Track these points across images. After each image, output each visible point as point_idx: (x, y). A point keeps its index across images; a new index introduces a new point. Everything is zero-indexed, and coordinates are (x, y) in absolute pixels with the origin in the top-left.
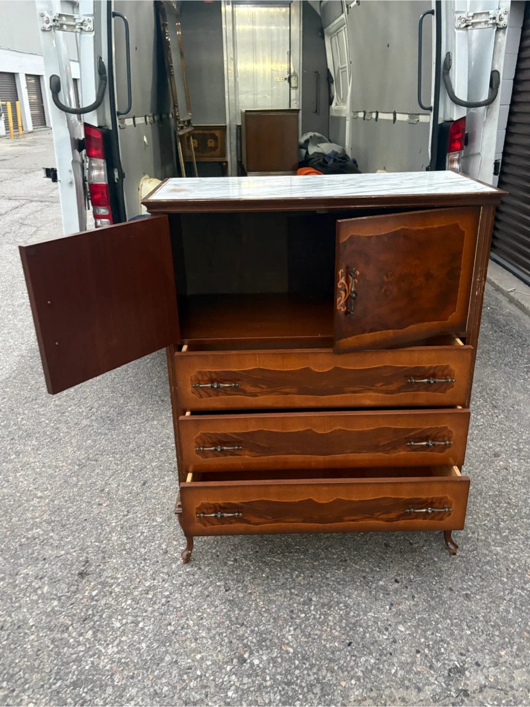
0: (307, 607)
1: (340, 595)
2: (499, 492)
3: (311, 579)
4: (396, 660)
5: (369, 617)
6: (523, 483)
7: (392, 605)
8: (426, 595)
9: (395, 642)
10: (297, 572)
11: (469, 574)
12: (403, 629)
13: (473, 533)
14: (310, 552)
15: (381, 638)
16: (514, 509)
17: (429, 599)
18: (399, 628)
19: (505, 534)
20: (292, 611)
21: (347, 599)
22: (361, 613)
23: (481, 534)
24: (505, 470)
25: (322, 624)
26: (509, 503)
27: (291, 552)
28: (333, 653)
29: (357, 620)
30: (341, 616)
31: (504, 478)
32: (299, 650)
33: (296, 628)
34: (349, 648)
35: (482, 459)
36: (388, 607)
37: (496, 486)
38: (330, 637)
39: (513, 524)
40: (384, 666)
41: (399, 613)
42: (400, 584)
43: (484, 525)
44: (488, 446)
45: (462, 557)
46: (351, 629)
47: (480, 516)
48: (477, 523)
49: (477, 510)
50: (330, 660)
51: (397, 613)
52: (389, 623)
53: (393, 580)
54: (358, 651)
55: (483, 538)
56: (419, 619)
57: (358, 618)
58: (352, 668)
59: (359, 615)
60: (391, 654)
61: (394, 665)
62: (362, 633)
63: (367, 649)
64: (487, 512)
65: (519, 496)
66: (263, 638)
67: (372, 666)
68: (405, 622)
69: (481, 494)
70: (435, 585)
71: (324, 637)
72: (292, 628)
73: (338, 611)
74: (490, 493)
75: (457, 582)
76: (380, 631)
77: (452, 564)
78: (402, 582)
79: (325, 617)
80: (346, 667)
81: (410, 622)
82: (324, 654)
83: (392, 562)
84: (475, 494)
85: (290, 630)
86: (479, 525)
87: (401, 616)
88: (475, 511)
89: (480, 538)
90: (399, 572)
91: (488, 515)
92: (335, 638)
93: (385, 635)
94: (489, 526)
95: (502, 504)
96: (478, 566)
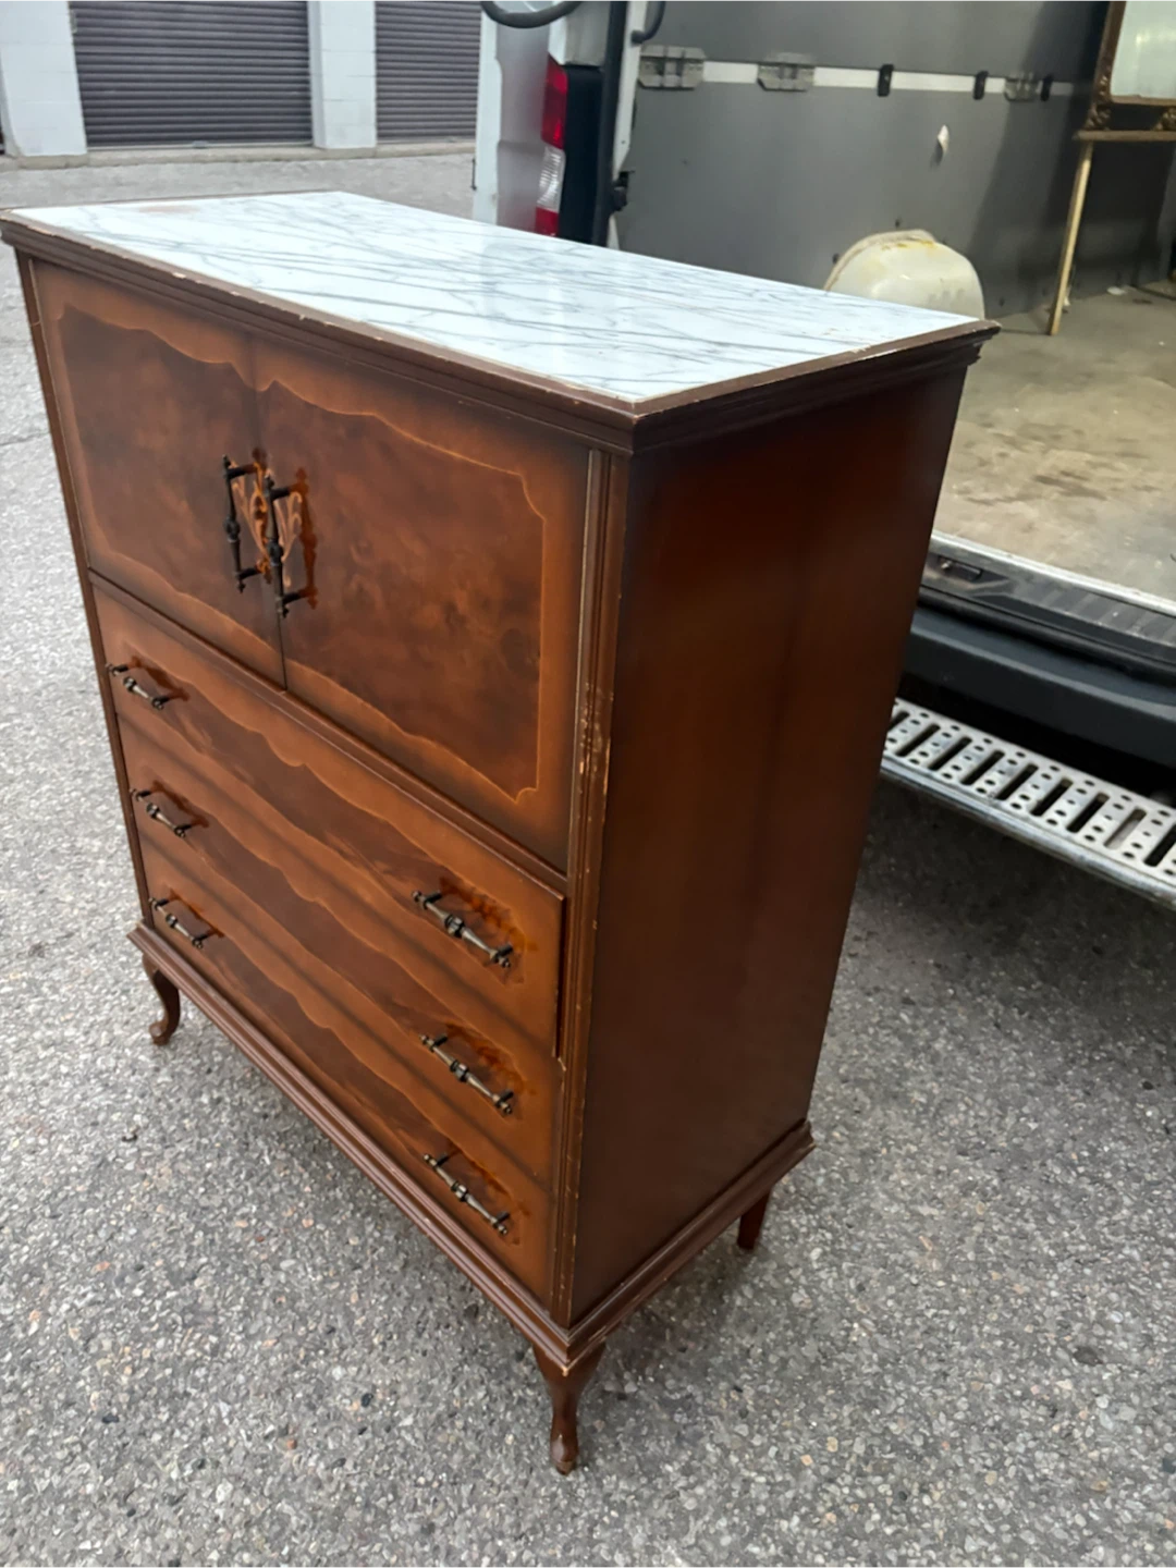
0: (167, 1283)
1: (241, 1320)
2: (925, 1446)
3: (252, 1243)
4: (119, 1534)
5: (213, 1411)
6: (1036, 1488)
7: (284, 1432)
8: (364, 1485)
9: (174, 1501)
10: (254, 1209)
11: (521, 1542)
12: (220, 1498)
13: (687, 1471)
14: (331, 1194)
15: (168, 1467)
16: (890, 1523)
17: (358, 1499)
18: (220, 1488)
19: (755, 1550)
20: (140, 1268)
21: (238, 1338)
22: (213, 1390)
23: (700, 1490)
24: (1042, 1410)
25: (137, 1337)
26: (903, 1496)
27: (305, 1165)
28: (68, 1404)
29: (187, 1394)
30: (180, 1358)
31: (1005, 1426)
32: (42, 1343)
33: (99, 1303)
34: (99, 1425)
35: (1028, 1329)
36: (271, 1428)
37: (942, 1425)
38: (106, 1373)
39: (823, 1549)
40: (90, 1518)
41: (266, 1463)
42: (362, 1410)
43: (747, 1482)
44: (1101, 1315)
45: (571, 1494)
46: (156, 1398)
47: (773, 1451)
48: (734, 1459)
49: (788, 1433)
50: (47, 1412)
51: (263, 1457)
52: (223, 1459)
53: (365, 1390)
54: (101, 1447)
55: (690, 1504)
56: (280, 1513)
57: (193, 1392)
58: (46, 1464)
59: (204, 1388)
60: (131, 1513)
61: (105, 1538)
62: (156, 1425)
63: (118, 1459)
64: (807, 1460)
65: (963, 1504)
66: (40, 1267)
67: (76, 1497)
68: (247, 1490)
69: (869, 1405)
70: (417, 1485)
71: (99, 1364)
72: (90, 1296)
73: (192, 1344)
74: (893, 1427)
75: (469, 1531)
76: (184, 1455)
77: (526, 1483)
78: (375, 1410)
79: (158, 1330)
80: (45, 1449)
81: (254, 1500)
82: (55, 1391)
83: (424, 1354)
84: (853, 1395)
85: (84, 1295)
86: (730, 1468)
87: (259, 1471)
88: (782, 1429)
89: (683, 1495)
90: (403, 1388)
91: (797, 1469)
92: (110, 1384)
93: (182, 1470)
94: (753, 1493)
95: (878, 1479)
96: (566, 1549)
